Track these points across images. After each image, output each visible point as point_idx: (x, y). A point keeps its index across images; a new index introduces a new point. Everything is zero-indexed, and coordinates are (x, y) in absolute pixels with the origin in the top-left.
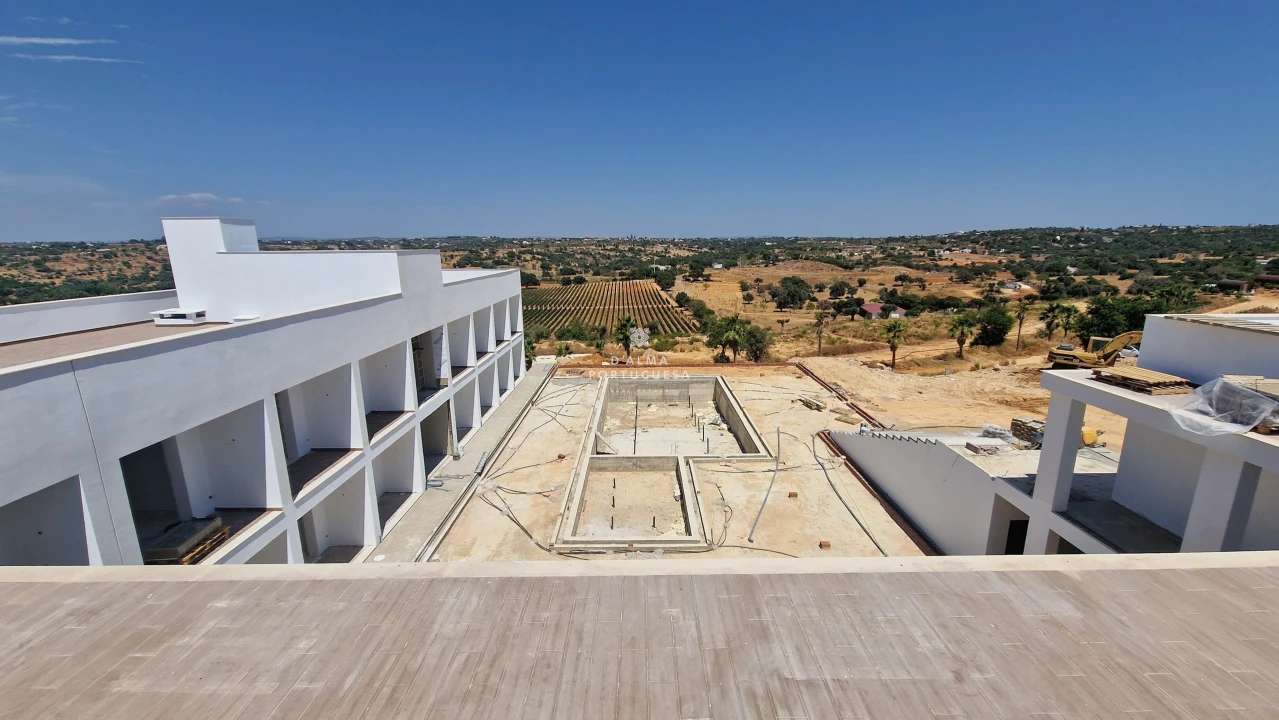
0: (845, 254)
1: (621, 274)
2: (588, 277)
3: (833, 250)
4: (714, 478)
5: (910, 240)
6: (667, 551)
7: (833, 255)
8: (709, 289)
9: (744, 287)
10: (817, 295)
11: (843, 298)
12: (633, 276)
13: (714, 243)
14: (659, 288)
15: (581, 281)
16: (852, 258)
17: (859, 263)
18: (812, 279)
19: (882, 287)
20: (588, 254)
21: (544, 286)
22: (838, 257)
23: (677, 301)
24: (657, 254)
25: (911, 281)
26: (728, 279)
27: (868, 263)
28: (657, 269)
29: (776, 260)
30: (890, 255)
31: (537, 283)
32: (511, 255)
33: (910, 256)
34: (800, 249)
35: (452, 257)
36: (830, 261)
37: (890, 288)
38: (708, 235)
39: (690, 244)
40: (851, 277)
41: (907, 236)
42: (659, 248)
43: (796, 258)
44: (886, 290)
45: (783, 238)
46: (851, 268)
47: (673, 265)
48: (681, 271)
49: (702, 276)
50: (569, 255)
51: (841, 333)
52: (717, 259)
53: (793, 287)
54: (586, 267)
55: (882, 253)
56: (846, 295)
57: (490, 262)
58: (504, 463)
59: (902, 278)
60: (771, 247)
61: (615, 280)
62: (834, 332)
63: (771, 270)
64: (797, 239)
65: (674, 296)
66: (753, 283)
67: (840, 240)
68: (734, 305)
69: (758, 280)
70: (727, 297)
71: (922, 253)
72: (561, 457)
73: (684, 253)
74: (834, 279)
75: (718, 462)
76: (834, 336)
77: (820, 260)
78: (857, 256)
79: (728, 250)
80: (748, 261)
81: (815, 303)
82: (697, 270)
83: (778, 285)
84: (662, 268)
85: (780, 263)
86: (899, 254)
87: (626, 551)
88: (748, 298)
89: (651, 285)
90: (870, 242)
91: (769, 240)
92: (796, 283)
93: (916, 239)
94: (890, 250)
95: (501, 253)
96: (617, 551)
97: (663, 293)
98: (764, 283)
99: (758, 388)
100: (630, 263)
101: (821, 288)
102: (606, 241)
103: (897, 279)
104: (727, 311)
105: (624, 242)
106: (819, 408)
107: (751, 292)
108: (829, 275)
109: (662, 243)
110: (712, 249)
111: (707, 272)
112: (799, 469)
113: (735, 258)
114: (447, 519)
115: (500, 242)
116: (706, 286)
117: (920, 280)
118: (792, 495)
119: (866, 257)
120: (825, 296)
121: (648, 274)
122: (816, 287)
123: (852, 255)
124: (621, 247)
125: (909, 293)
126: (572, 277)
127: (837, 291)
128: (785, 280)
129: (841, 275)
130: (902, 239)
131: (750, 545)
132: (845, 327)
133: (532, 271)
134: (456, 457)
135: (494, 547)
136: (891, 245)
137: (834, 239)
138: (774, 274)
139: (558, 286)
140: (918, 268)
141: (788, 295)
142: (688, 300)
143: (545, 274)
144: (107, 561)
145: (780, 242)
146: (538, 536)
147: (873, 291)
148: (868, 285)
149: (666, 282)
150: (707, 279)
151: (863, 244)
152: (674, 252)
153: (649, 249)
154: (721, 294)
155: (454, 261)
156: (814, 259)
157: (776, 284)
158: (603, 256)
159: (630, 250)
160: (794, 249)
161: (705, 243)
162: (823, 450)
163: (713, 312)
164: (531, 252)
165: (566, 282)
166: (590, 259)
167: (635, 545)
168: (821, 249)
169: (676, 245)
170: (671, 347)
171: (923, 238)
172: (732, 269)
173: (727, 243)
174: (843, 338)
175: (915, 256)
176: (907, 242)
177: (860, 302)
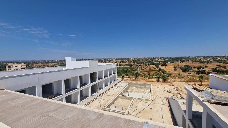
0: (202, 60)
1: (148, 64)
2: (142, 65)
3: (199, 59)
4: (138, 102)
5: (222, 57)
6: (120, 113)
7: (199, 60)
8: (167, 67)
9: (175, 67)
10: (193, 69)
11: (201, 70)
12: (151, 65)
13: (169, 58)
14: (155, 67)
15: (140, 65)
16: (204, 61)
17: (206, 62)
18: (192, 66)
19: (212, 68)
20: (143, 60)
21: (133, 66)
22: (200, 61)
23: (159, 69)
24: (156, 60)
25: (221, 66)
26: (171, 65)
27: (209, 62)
28: (156, 63)
29: (183, 61)
30: (215, 60)
31: (132, 66)
32: (129, 61)
33: (222, 60)
34: (190, 59)
35: (119, 61)
36: (198, 62)
37: (214, 68)
38: (168, 57)
39: (163, 58)
40: (203, 65)
41: (221, 56)
42: (157, 59)
43: (188, 61)
44: (213, 68)
45: (186, 57)
46: (204, 63)
47: (159, 62)
48: (161, 64)
49: (165, 65)
50: (139, 61)
51: (194, 77)
52: (169, 61)
53: (187, 67)
54: (142, 63)
55: (213, 60)
56: (201, 69)
57: (125, 62)
58: (105, 94)
59: (219, 66)
60: (183, 59)
61: (147, 65)
62: (192, 77)
63: (182, 63)
64: (189, 57)
65: (158, 68)
66: (177, 66)
67: (201, 57)
68: (172, 70)
69: (178, 66)
70: (170, 69)
71: (225, 60)
72: (114, 95)
73: (162, 60)
74: (198, 66)
75: (140, 100)
76: (192, 78)
77: (195, 61)
78: (205, 60)
79: (172, 59)
80: (176, 62)
81: (192, 71)
82: (164, 63)
83: (183, 67)
84: (157, 63)
85: (184, 62)
86: (218, 60)
87: (113, 112)
88: (175, 69)
89: (154, 66)
90: (210, 57)
91: (182, 57)
92: (188, 66)
93: (224, 56)
94: (215, 59)
95: (127, 60)
96: (112, 112)
97: (156, 68)
98: (180, 66)
99: (159, 87)
100: (151, 62)
101: (194, 68)
102: (146, 58)
103: (217, 66)
104: (170, 72)
105: (150, 58)
106: (170, 92)
107: (176, 68)
108: (197, 65)
109: (158, 58)
110: (168, 59)
111: (166, 64)
112: (156, 104)
113: (173, 61)
114: (91, 101)
115: (127, 59)
116: (166, 67)
117: (224, 66)
118: (151, 108)
119: (208, 61)
120: (196, 69)
121: (154, 64)
122: (193, 67)
123: (204, 60)
124: (149, 59)
125: (220, 69)
126: (139, 65)
127: (199, 68)
128: (185, 66)
129: (200, 65)
130: (220, 57)
131: (136, 116)
132: (196, 76)
133: (132, 64)
134: (98, 92)
135: (94, 107)
136: (216, 58)
137: (199, 57)
138: (182, 65)
139: (136, 66)
140: (224, 63)
141: (185, 69)
142: (161, 69)
143: (134, 64)
144: (38, 96)
145: (185, 58)
146: (102, 107)
147: (210, 68)
148: (208, 67)
149: (157, 66)
150: (166, 65)
151: (207, 58)
152: (160, 60)
153: (155, 59)
154: (169, 68)
155: (119, 62)
156: (193, 61)
157: (183, 66)
158: (145, 61)
159: (151, 60)
160: (188, 59)
161: (167, 58)
162: (165, 101)
163: (166, 72)
164: (132, 60)
165: (138, 65)
166: (143, 61)
167: (115, 111)
168: (195, 59)
169: (160, 59)
170: (152, 78)
171: (226, 56)
172: (172, 63)
173: (172, 58)
174: (194, 79)
175: (223, 60)
176: (221, 57)
177: (205, 71)
